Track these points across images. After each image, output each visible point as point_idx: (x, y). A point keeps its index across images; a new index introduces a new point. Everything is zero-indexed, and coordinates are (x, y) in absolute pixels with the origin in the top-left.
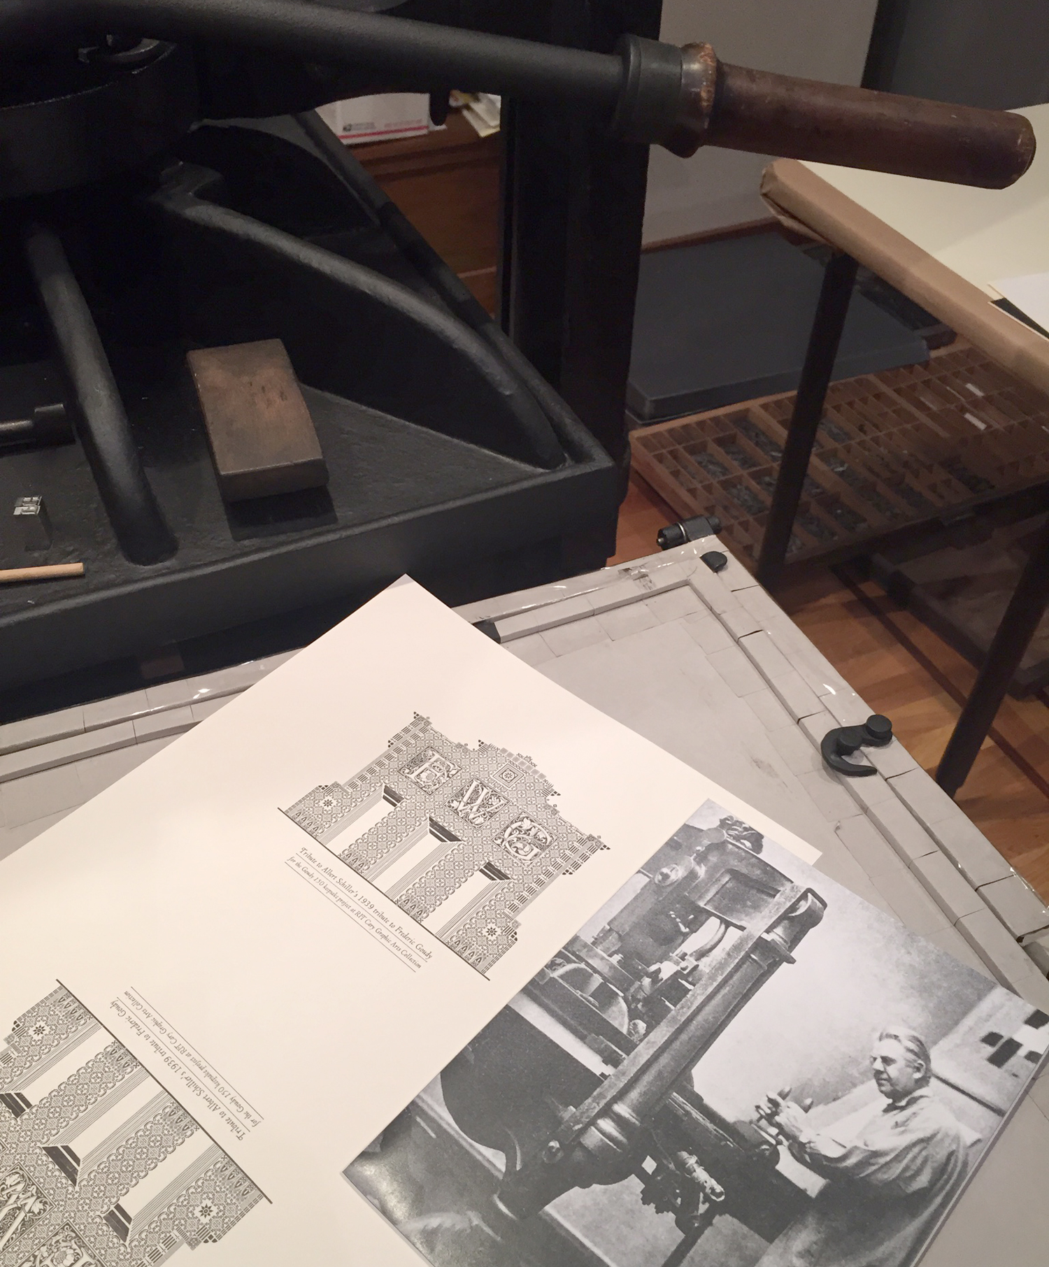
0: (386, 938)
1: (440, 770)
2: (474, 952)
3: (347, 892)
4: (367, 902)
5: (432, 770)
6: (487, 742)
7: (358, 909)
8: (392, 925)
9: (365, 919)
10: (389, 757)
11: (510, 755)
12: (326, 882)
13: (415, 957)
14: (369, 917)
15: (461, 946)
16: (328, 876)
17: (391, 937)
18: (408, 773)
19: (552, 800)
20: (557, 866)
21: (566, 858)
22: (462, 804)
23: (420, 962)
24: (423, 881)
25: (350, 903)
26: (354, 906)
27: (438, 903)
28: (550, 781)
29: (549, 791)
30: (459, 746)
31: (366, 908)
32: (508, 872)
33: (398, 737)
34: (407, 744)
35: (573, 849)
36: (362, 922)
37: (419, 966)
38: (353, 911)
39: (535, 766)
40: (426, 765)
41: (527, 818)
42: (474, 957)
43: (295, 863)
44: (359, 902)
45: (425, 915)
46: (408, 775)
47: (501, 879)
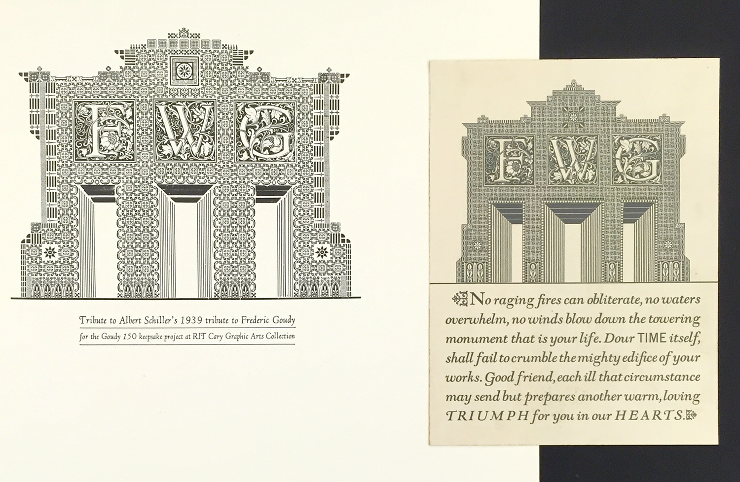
0: (241, 336)
1: (114, 122)
2: (325, 285)
3: (164, 325)
4: (192, 319)
5: (106, 129)
6: (126, 47)
7: (191, 332)
8: (235, 321)
9: (206, 336)
10: (50, 150)
11: (162, 43)
12: (137, 331)
13: (281, 332)
14: (208, 331)
15: (309, 288)
16: (132, 325)
17: (244, 332)
18: (88, 153)
19: (252, 65)
20: (318, 136)
21: (318, 120)
22: (173, 143)
23: (291, 332)
24: (220, 257)
25: (178, 332)
26: (185, 333)
27: (252, 265)
28: (230, 42)
29: (239, 57)
30: (103, 75)
31: (196, 325)
32: (282, 181)
33: (34, 119)
34: (51, 119)
35: (318, 105)
36: (207, 340)
37: (293, 336)
38: (188, 337)
39: (198, 36)
40: (96, 128)
41: (246, 106)
42: (329, 288)
43: (89, 337)
44: (185, 325)
45: (252, 287)
46: (91, 155)
47: (283, 194)
